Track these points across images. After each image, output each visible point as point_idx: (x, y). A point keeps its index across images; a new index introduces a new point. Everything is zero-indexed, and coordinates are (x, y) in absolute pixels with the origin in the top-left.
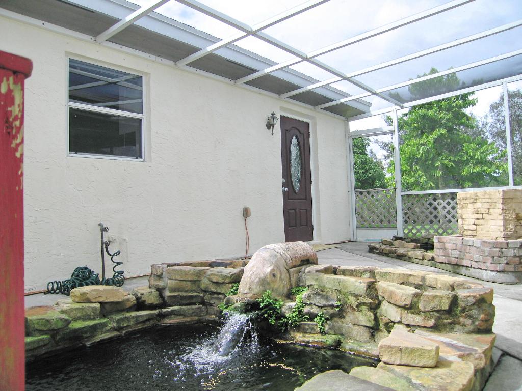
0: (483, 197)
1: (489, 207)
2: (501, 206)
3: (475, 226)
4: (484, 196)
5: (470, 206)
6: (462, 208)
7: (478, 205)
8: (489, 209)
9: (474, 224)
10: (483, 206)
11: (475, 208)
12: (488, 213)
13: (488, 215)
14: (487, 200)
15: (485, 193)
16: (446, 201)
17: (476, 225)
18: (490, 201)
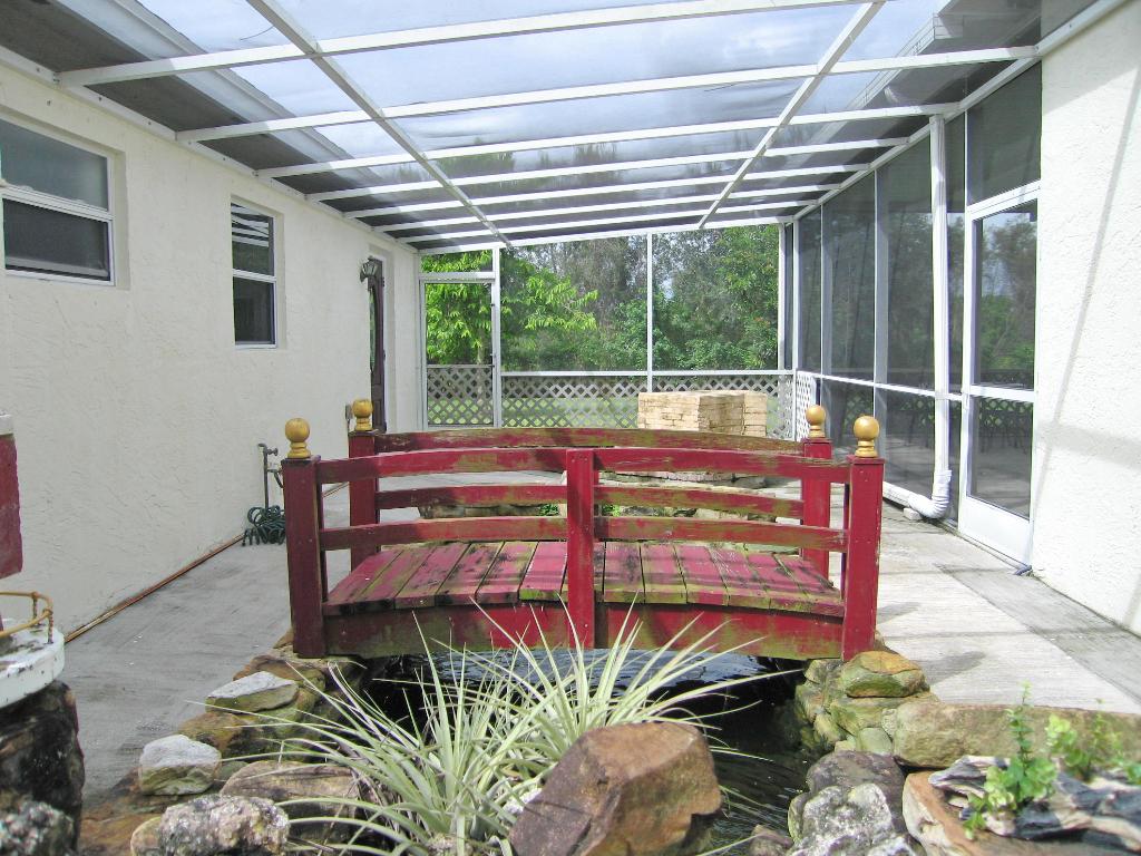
0: (675, 402)
2: (697, 413)
5: (657, 410)
6: (646, 411)
8: (682, 415)
14: (680, 405)
16: (565, 388)
18: (684, 406)
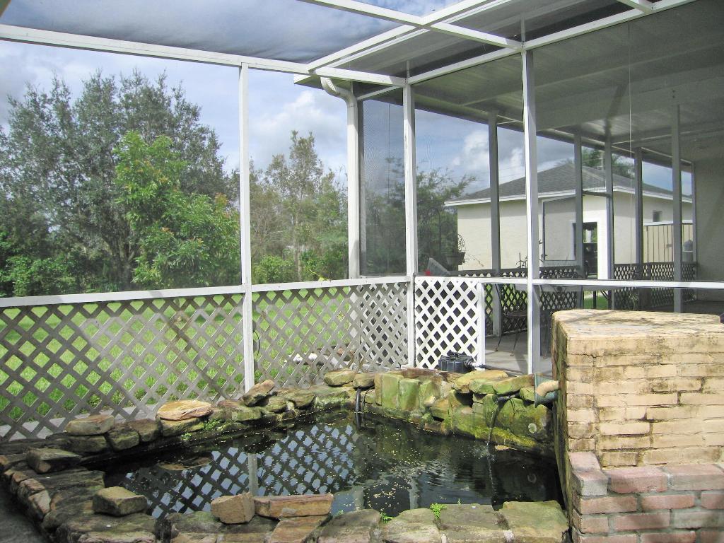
0: (687, 350)
1: (703, 374)
3: (647, 425)
4: (693, 346)
7: (667, 371)
8: (703, 379)
9: (645, 419)
10: (684, 374)
11: (650, 379)
12: (700, 391)
13: (699, 395)
14: (700, 358)
15: (694, 341)
17: (651, 421)
18: (710, 359)
